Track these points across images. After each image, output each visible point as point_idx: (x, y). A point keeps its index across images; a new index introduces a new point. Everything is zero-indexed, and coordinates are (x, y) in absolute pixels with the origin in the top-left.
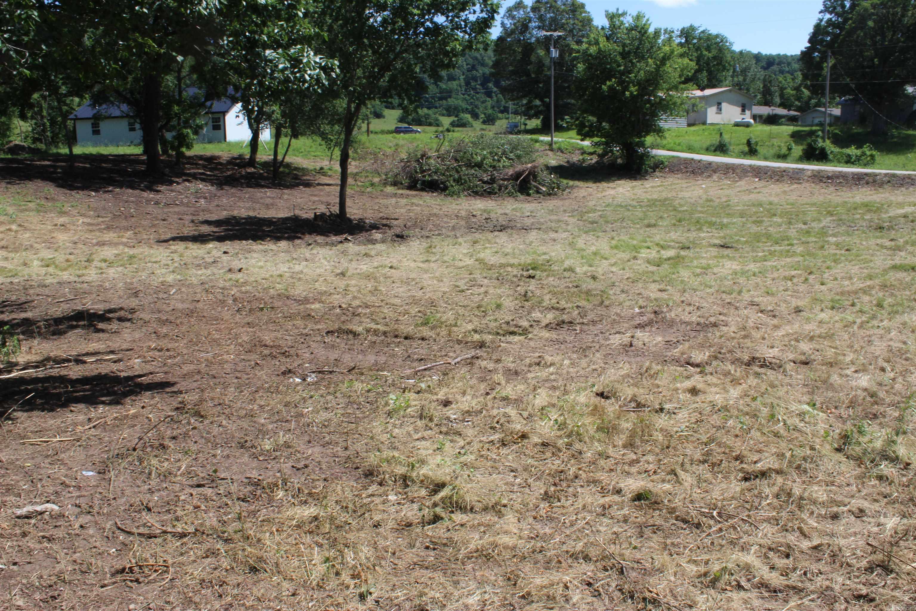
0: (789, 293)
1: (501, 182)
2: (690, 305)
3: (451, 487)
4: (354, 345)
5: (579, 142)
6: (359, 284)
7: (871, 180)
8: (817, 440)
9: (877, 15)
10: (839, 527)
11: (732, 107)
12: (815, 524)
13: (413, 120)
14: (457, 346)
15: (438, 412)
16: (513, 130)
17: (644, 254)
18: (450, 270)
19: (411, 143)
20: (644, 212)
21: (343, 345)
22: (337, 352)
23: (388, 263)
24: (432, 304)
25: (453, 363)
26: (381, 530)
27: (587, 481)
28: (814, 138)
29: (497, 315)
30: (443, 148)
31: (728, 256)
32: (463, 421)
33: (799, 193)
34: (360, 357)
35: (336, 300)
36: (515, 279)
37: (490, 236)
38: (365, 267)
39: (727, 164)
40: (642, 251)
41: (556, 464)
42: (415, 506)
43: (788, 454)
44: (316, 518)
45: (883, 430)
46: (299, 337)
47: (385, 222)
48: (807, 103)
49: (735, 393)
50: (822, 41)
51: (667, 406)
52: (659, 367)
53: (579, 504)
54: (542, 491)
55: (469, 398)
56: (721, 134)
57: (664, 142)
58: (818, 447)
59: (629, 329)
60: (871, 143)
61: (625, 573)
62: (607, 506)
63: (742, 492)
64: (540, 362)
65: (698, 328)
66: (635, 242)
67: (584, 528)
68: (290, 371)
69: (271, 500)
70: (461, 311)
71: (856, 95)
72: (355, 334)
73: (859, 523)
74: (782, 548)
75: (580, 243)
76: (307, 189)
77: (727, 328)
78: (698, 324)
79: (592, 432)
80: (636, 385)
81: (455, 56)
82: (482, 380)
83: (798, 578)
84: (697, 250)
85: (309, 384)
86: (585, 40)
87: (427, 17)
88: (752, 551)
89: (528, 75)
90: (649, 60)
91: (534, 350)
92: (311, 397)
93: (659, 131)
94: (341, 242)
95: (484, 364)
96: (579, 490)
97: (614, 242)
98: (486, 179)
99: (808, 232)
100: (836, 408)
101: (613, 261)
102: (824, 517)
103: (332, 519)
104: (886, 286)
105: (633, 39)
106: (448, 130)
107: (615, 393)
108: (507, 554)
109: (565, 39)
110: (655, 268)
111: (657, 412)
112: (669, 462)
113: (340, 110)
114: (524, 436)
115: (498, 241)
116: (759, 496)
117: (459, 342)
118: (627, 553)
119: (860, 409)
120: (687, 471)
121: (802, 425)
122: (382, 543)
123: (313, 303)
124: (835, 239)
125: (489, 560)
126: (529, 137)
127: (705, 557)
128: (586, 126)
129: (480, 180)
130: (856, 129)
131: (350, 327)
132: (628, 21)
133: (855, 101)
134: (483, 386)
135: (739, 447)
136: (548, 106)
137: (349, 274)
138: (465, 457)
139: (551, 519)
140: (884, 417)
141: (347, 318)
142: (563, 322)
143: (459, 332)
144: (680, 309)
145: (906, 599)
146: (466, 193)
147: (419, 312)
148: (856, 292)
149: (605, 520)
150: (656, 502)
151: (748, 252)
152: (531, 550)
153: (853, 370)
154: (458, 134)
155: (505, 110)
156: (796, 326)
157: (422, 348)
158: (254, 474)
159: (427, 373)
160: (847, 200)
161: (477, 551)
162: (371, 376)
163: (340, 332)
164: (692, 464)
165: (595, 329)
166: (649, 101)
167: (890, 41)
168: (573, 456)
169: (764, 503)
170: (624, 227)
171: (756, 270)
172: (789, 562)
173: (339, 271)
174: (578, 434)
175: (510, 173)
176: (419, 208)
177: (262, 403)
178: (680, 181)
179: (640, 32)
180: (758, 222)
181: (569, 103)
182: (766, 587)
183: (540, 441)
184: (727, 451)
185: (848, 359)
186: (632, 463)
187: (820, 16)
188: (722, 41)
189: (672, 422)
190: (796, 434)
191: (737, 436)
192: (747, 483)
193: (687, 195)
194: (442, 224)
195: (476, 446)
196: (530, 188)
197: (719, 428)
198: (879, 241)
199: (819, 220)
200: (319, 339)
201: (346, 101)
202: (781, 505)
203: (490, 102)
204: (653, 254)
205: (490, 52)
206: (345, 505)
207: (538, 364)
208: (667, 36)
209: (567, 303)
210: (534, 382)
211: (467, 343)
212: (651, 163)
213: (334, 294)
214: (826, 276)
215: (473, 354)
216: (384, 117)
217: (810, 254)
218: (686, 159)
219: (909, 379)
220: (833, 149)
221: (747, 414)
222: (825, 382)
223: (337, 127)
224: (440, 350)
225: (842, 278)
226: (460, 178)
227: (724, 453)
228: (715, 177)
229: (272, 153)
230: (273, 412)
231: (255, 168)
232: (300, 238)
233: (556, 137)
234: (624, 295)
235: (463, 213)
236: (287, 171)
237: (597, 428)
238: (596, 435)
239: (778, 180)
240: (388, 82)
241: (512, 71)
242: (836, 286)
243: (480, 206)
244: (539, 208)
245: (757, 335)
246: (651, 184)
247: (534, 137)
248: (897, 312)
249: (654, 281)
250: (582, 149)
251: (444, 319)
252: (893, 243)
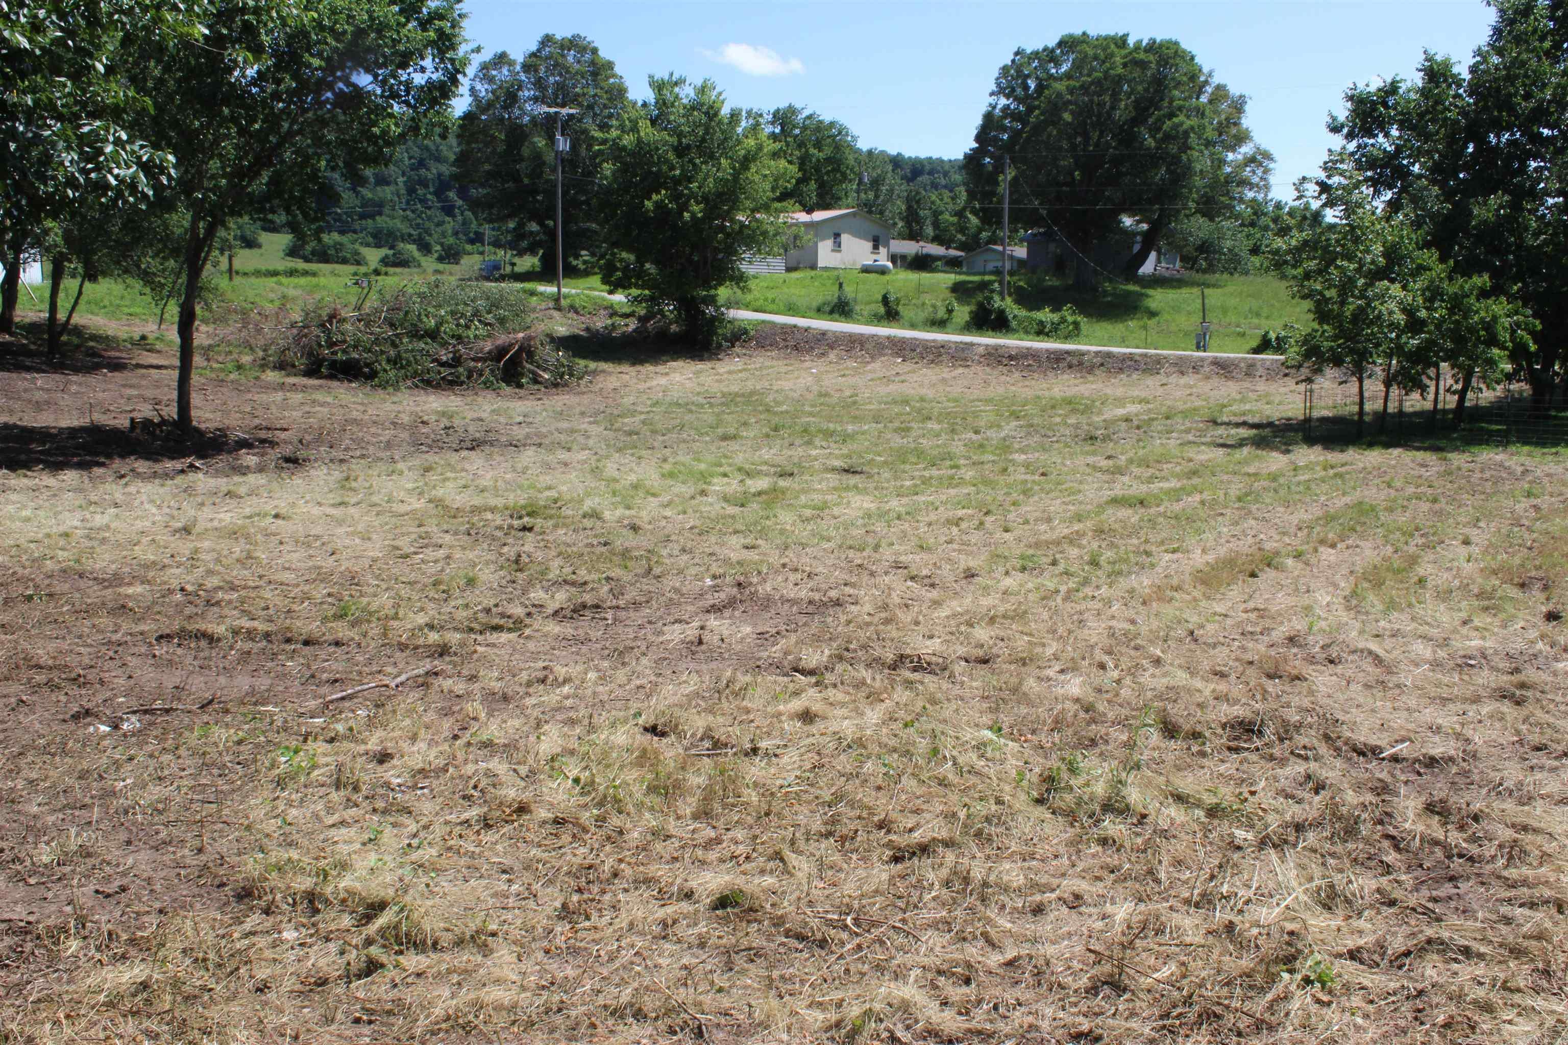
0: (955, 546)
1: (472, 364)
2: (796, 570)
3: (396, 908)
4: (210, 659)
5: (605, 295)
6: (218, 547)
7: (1075, 362)
8: (1007, 788)
9: (1076, 104)
10: (1045, 926)
11: (857, 240)
12: (1009, 925)
13: (313, 253)
14: (398, 654)
15: (367, 773)
16: (492, 273)
17: (718, 485)
18: (386, 518)
19: (310, 293)
20: (718, 415)
21: (189, 660)
22: (178, 673)
23: (269, 508)
24: (353, 579)
25: (393, 685)
26: (271, 996)
27: (635, 881)
28: (987, 294)
29: (469, 597)
30: (368, 304)
31: (856, 487)
32: (415, 787)
33: (966, 383)
34: (222, 680)
35: (175, 576)
36: (499, 534)
37: (454, 457)
38: (227, 516)
39: (851, 335)
40: (715, 480)
41: (579, 854)
42: (333, 947)
43: (962, 814)
44: (145, 986)
45: (1105, 764)
46: (104, 649)
47: (263, 434)
48: (976, 236)
49: (873, 716)
50: (996, 139)
51: (763, 744)
52: (748, 678)
53: (622, 922)
54: (558, 904)
55: (423, 746)
56: (841, 285)
57: (749, 297)
58: (1007, 798)
59: (697, 614)
60: (1075, 303)
61: (706, 1036)
62: (670, 922)
63: (891, 881)
64: (546, 677)
65: (811, 609)
66: (703, 466)
67: (632, 963)
68: (88, 713)
69: (53, 959)
70: (405, 592)
71: (1050, 227)
72: (211, 639)
73: (1074, 916)
74: (959, 970)
75: (610, 468)
76: (116, 374)
77: (858, 607)
78: (810, 602)
79: (639, 796)
80: (711, 711)
81: (388, 144)
82: (446, 713)
83: (985, 1017)
84: (806, 477)
85: (125, 735)
86: (614, 122)
87: (339, 74)
88: (912, 980)
89: (516, 179)
90: (723, 161)
91: (535, 655)
92: (131, 759)
93: (740, 279)
94: (182, 471)
95: (447, 684)
96: (621, 896)
97: (667, 467)
98: (444, 358)
99: (981, 446)
100: (1034, 732)
101: (666, 498)
102: (1022, 912)
103: (176, 984)
104: (1102, 531)
105: (697, 125)
106: (377, 272)
107: (676, 726)
108: (501, 1020)
109: (580, 121)
110: (737, 510)
111: (747, 754)
112: (771, 839)
113: (178, 231)
114: (522, 809)
115: (467, 466)
116: (919, 885)
117: (403, 647)
118: (707, 999)
119: (1070, 732)
120: (800, 853)
121: (982, 763)
122: (272, 1020)
123: (130, 584)
124: (1023, 457)
125: (468, 1033)
126: (518, 285)
127: (837, 995)
128: (617, 269)
129: (433, 361)
130: (1051, 281)
131: (203, 626)
132: (687, 93)
133: (1049, 236)
134: (447, 725)
135: (884, 806)
136: (552, 234)
137: (198, 529)
138: (420, 851)
139: (574, 951)
140: (1107, 742)
141: (195, 610)
142: (584, 606)
143: (401, 629)
144: (780, 579)
145: (1147, 1030)
146: (409, 383)
147: (329, 595)
148: (1058, 543)
149: (667, 946)
150: (751, 910)
151: (888, 481)
152: (542, 1009)
153: (1057, 668)
154: (395, 280)
155: (477, 239)
156: (968, 601)
157: (336, 659)
158: (19, 913)
159: (347, 704)
160: (1040, 393)
161: (448, 1018)
162: (245, 715)
163: (183, 635)
164: (808, 840)
165: (639, 617)
166: (722, 228)
167: (1097, 145)
168: (609, 838)
169: (927, 897)
170: (684, 441)
171: (902, 510)
172: (970, 991)
173: (180, 525)
174: (617, 801)
175: (487, 349)
176: (326, 410)
177: (34, 775)
178: (775, 363)
179: (707, 113)
180: (903, 430)
181: (588, 230)
182: (936, 1035)
183: (551, 815)
184: (865, 814)
185: (1049, 651)
186: (709, 844)
187: (992, 100)
188: (840, 133)
189: (773, 771)
190: (973, 780)
191: (879, 788)
192: (899, 866)
193: (786, 385)
194: (368, 438)
195: (439, 830)
196: (522, 375)
197: (849, 777)
198: (1091, 460)
199: (999, 426)
200: (143, 649)
201: (189, 216)
202: (953, 899)
203: (450, 225)
204: (733, 486)
205: (452, 140)
206: (201, 955)
207: (543, 681)
208: (751, 121)
209: (590, 572)
210: (536, 713)
211: (416, 648)
212: (727, 331)
213: (170, 566)
214: (1011, 517)
215: (428, 667)
216: (259, 246)
217: (987, 482)
218: (784, 327)
219: (1142, 680)
220: (1016, 312)
221: (895, 750)
222: (1015, 690)
223: (171, 263)
224: (369, 662)
225: (1036, 520)
226: (399, 356)
227: (859, 817)
228: (832, 356)
229: (46, 306)
230: (54, 793)
231: (11, 334)
232: (102, 465)
233: (565, 286)
234: (685, 557)
235: (405, 419)
236: (75, 340)
237: (648, 788)
238: (647, 800)
239: (933, 362)
240: (267, 184)
241: (488, 173)
242: (1027, 534)
243: (435, 405)
244: (538, 409)
245: (905, 617)
246: (727, 369)
247: (529, 285)
248: (1120, 573)
249: (736, 532)
250: (611, 307)
251: (374, 607)
252: (1111, 462)
